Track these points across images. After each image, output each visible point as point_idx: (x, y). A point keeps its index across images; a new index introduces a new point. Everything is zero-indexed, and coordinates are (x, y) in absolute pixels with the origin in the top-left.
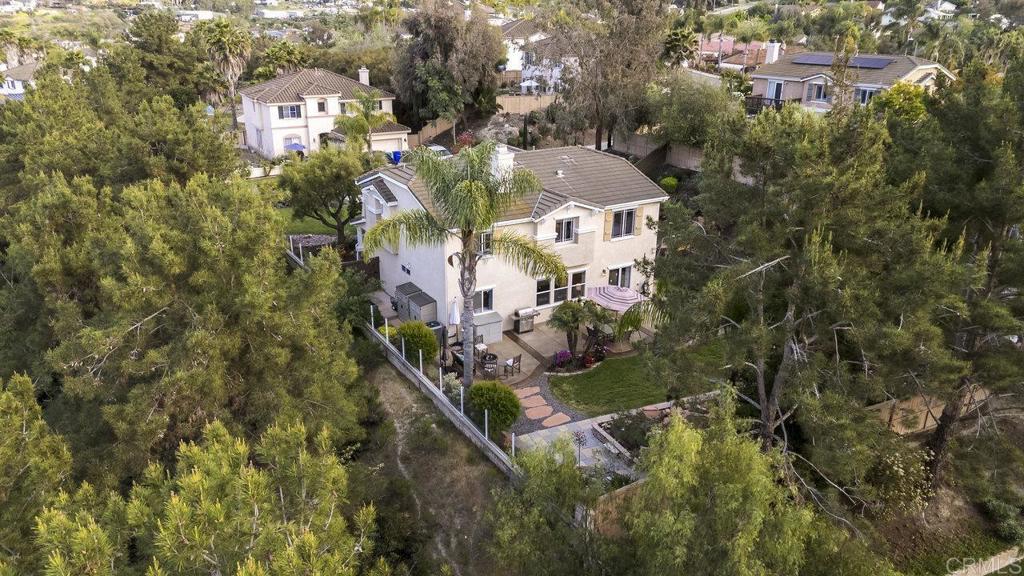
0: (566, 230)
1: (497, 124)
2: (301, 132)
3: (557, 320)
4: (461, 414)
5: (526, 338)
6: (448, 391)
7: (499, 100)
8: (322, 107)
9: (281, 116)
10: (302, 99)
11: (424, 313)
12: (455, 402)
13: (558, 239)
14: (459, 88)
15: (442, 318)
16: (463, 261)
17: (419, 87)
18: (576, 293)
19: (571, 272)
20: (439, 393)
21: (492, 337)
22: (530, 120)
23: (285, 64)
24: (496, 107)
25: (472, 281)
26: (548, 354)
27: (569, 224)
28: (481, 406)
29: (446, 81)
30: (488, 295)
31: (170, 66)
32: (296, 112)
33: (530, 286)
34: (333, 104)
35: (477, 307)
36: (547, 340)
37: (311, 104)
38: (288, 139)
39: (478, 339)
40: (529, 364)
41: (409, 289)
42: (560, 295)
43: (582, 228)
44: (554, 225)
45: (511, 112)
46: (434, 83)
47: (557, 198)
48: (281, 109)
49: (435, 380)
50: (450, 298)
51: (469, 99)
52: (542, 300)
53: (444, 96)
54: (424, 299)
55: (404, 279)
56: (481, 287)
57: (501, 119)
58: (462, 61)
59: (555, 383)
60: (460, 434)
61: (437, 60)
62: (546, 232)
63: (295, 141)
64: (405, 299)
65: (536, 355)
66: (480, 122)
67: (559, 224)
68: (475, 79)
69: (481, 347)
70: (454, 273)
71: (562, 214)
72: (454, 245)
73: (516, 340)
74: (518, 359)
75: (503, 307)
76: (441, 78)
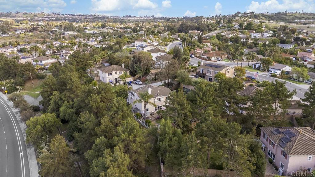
0: (159, 100)
1: (150, 75)
2: (112, 78)
3: (157, 113)
4: (144, 124)
5: (153, 115)
6: (142, 121)
7: (150, 71)
8: (116, 73)
9: (108, 75)
10: (112, 72)
11: (139, 112)
12: (143, 123)
13: (158, 101)
14: (142, 70)
15: (141, 113)
16: (144, 105)
17: (135, 70)
18: (161, 109)
19: (157, 106)
20: (141, 122)
21: (148, 115)
22: (157, 74)
23: (103, 58)
24: (150, 72)
25: (146, 107)
26: (156, 117)
27: (159, 99)
28: (147, 123)
29: (140, 68)
30: (148, 109)
31: (80, 61)
32: (111, 74)
33: (154, 108)
34: (118, 72)
35: (146, 111)
36: (156, 115)
37: (114, 73)
38: (109, 79)
39: (146, 115)
40: (153, 119)
41: (136, 108)
42: (159, 109)
43: (161, 100)
44: (157, 99)
45: (153, 73)
46: (138, 69)
47: (157, 95)
48: (108, 74)
49: (141, 121)
50: (142, 110)
51: (145, 71)
52: (156, 110)
53: (140, 71)
54: (139, 110)
55: (136, 107)
56: (147, 108)
57: (151, 74)
58: (143, 65)
59: (157, 121)
60: (144, 127)
61: (138, 64)
62: (156, 100)
63: (111, 80)
64: (136, 110)
65: (154, 118)
66: (147, 75)
67: (158, 99)
68: (146, 68)
69: (147, 116)
70: (143, 107)
71: (158, 97)
72: (143, 103)
73: (152, 116)
74: (152, 118)
75: (150, 111)
76: (139, 68)
